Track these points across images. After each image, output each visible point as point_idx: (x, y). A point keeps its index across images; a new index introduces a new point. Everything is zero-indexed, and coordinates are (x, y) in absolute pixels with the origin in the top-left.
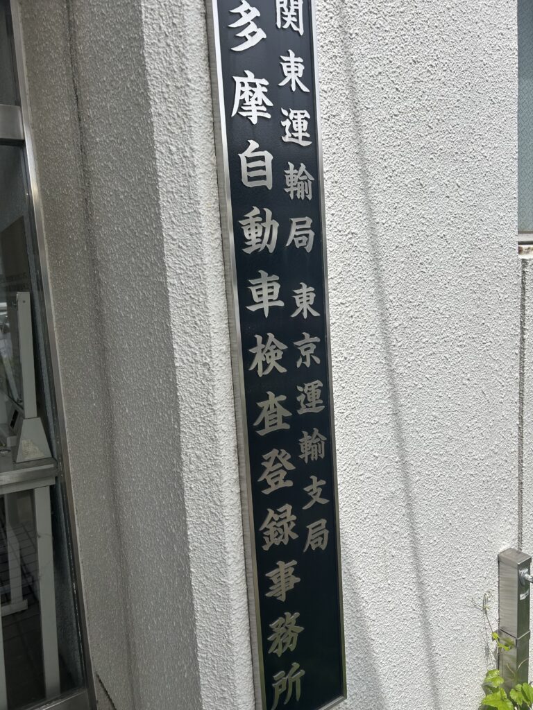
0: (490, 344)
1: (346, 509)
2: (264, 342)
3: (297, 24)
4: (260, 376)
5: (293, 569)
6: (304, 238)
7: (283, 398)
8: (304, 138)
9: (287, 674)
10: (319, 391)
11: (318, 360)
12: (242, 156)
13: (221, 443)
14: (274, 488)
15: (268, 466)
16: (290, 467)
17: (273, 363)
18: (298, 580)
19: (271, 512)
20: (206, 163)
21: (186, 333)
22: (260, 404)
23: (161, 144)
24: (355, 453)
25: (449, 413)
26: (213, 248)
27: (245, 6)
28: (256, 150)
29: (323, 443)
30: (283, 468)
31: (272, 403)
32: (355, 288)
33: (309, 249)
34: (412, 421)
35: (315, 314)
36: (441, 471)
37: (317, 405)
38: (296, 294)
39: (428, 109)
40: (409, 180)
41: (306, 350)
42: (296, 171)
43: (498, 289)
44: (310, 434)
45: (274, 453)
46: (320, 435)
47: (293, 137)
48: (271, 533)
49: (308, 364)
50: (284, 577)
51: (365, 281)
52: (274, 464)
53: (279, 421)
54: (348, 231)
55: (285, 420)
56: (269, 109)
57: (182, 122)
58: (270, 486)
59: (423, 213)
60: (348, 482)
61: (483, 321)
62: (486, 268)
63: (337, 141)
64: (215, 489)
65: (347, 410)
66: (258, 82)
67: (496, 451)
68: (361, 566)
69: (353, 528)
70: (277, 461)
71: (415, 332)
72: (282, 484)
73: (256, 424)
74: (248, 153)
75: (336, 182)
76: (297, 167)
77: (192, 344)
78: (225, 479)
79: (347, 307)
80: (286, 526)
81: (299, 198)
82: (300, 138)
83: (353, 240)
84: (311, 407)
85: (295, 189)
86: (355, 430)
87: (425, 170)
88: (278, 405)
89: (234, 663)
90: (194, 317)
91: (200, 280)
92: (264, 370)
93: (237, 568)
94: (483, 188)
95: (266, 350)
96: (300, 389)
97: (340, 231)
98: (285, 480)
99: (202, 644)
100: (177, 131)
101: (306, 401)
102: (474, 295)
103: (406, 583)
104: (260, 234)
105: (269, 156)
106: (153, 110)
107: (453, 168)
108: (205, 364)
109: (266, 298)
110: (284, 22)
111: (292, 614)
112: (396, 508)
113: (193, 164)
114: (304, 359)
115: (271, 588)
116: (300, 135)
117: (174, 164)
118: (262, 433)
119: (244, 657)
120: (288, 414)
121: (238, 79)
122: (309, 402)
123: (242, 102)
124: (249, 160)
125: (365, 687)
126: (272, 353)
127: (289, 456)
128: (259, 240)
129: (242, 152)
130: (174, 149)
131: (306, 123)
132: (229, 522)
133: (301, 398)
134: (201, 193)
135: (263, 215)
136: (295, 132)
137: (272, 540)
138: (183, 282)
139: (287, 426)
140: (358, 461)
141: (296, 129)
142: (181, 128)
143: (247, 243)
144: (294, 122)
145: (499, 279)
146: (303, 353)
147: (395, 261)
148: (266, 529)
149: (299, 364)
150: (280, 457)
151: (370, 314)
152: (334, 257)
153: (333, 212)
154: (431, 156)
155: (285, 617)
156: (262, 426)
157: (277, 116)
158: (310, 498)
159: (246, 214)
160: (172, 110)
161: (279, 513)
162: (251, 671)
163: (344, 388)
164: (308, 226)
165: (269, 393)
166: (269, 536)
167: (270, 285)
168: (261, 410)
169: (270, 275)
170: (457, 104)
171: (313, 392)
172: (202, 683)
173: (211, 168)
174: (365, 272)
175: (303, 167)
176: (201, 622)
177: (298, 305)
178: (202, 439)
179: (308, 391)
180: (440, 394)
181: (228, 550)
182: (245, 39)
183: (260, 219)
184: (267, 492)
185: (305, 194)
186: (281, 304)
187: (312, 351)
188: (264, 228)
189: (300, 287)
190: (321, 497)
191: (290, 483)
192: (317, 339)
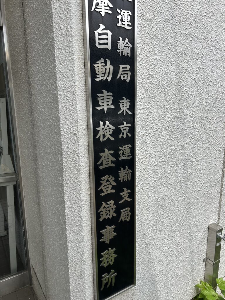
0: (212, 131)
1: (140, 203)
2: (104, 125)
4: (101, 141)
5: (113, 230)
6: (126, 76)
7: (112, 152)
8: (128, 25)
9: (108, 274)
10: (130, 150)
11: (129, 135)
12: (96, 32)
13: (82, 171)
14: (106, 193)
15: (104, 183)
16: (114, 184)
17: (108, 135)
18: (115, 234)
19: (104, 203)
20: (78, 35)
21: (66, 119)
22: (101, 154)
23: (56, 24)
24: (146, 178)
25: (191, 162)
26: (80, 78)
28: (103, 30)
29: (130, 173)
30: (111, 184)
31: (106, 154)
32: (150, 101)
33: (128, 81)
34: (173, 165)
35: (130, 113)
36: (185, 188)
37: (128, 156)
38: (121, 103)
39: (191, 15)
40: (179, 50)
41: (124, 130)
42: (123, 42)
43: (218, 106)
44: (124, 169)
45: (106, 177)
46: (129, 170)
47: (122, 24)
48: (104, 213)
49: (125, 136)
50: (109, 233)
51: (155, 98)
52: (106, 182)
53: (110, 162)
54: (148, 73)
55: (112, 162)
56: (111, 9)
57: (66, 13)
58: (104, 192)
59: (185, 67)
60: (141, 191)
61: (210, 120)
62: (213, 96)
63: (145, 28)
64: (78, 192)
65: (143, 159)
67: (211, 180)
68: (145, 229)
69: (142, 212)
70: (108, 181)
71: (177, 124)
72: (110, 191)
73: (98, 163)
74: (99, 31)
75: (143, 49)
76: (124, 40)
77: (69, 124)
78: (83, 188)
79: (145, 110)
80: (111, 210)
81: (124, 55)
82: (126, 25)
83: (150, 78)
84: (125, 157)
85: (122, 50)
86: (146, 168)
87: (187, 46)
88: (109, 155)
89: (84, 269)
90: (70, 111)
91: (73, 93)
92: (103, 138)
93: (87, 228)
94: (215, 56)
95: (104, 129)
96: (120, 148)
97: (144, 73)
98: (111, 189)
99: (71, 260)
100: (64, 18)
101: (123, 154)
102: (206, 108)
103: (166, 237)
104: (104, 72)
105: (110, 33)
106: (52, 6)
107: (201, 46)
108: (75, 134)
109: (105, 103)
111: (112, 249)
112: (163, 204)
113: (71, 34)
114: (123, 134)
115: (102, 238)
116: (126, 23)
117: (62, 35)
118: (101, 167)
119: (89, 267)
120: (114, 159)
122: (124, 154)
123: (97, 4)
124: (100, 34)
125: (144, 281)
126: (108, 130)
127: (114, 179)
128: (103, 75)
129: (96, 30)
130: (62, 27)
131: (129, 17)
132: (84, 208)
133: (120, 152)
134: (75, 50)
135: (105, 62)
136: (123, 21)
137: (104, 216)
138: (65, 94)
139: (113, 165)
140: (147, 182)
141: (124, 20)
142: (66, 16)
143: (97, 76)
144: (123, 16)
145: (219, 101)
146: (123, 131)
147: (170, 89)
148: (101, 211)
149: (120, 136)
150: (109, 179)
151: (156, 114)
152: (140, 86)
153: (141, 63)
154: (191, 39)
155: (108, 250)
156: (101, 164)
157: (115, 13)
158: (123, 198)
159: (97, 61)
160: (62, 6)
161: (108, 204)
162: (92, 273)
163: (142, 148)
164: (128, 69)
165: (105, 149)
166: (103, 215)
167: (108, 97)
168: (101, 157)
169: (108, 92)
170: (205, 14)
171: (127, 150)
172: (70, 277)
173: (81, 37)
174: (155, 94)
175: (127, 40)
176: (70, 251)
177: (121, 108)
178: (73, 169)
179: (124, 149)
180: (187, 153)
181: (83, 220)
183: (104, 64)
184: (102, 194)
185: (127, 53)
186: (113, 107)
187: (127, 131)
188: (106, 69)
189: (123, 99)
190: (128, 197)
191: (113, 191)
192: (130, 125)
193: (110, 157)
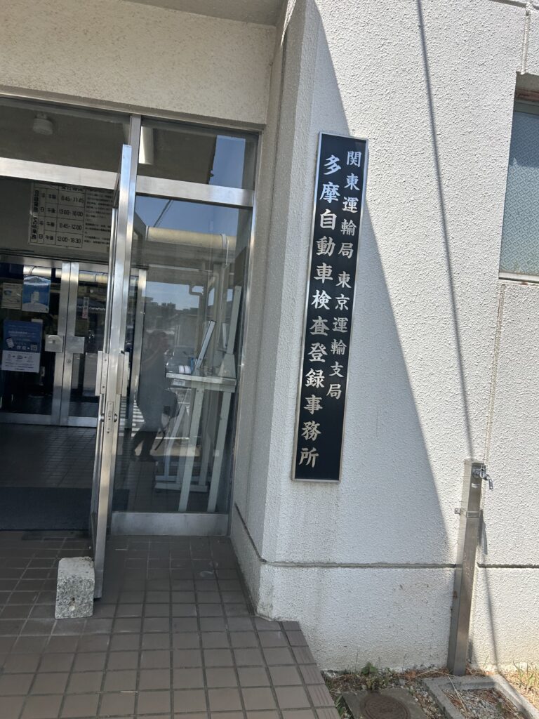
2: (320, 294)
3: (357, 163)
4: (316, 308)
5: (319, 401)
6: (348, 253)
7: (326, 321)
8: (354, 210)
9: (308, 451)
10: (346, 323)
11: (347, 308)
12: (322, 216)
13: (295, 334)
14: (315, 360)
15: (314, 349)
16: (325, 353)
17: (323, 304)
18: (321, 408)
19: (312, 370)
20: (306, 218)
21: (288, 285)
22: (314, 321)
23: (291, 209)
26: (304, 251)
27: (333, 157)
28: (329, 213)
29: (344, 348)
30: (321, 352)
31: (320, 322)
33: (349, 257)
35: (349, 286)
37: (344, 329)
38: (340, 276)
40: (417, 232)
41: (341, 302)
42: (347, 223)
44: (338, 342)
45: (318, 344)
46: (343, 344)
47: (348, 209)
48: (311, 379)
49: (341, 308)
50: (314, 404)
52: (317, 349)
53: (322, 331)
55: (325, 331)
56: (338, 197)
57: (300, 201)
58: (313, 358)
63: (375, 212)
64: (289, 353)
66: (334, 186)
70: (318, 348)
71: (412, 309)
72: (319, 359)
73: (311, 328)
74: (325, 214)
75: (371, 230)
76: (348, 221)
77: (290, 290)
78: (294, 350)
79: (370, 288)
80: (319, 380)
81: (347, 234)
84: (340, 329)
85: (346, 230)
88: (323, 323)
89: (286, 435)
90: (292, 279)
91: (297, 263)
92: (318, 306)
93: (293, 391)
95: (320, 297)
96: (335, 319)
98: (321, 358)
99: (274, 424)
100: (298, 205)
104: (325, 248)
105: (334, 216)
106: (290, 196)
108: (293, 299)
109: (324, 275)
110: (350, 162)
111: (316, 423)
113: (301, 217)
114: (340, 306)
115: (307, 405)
116: (352, 208)
117: (294, 217)
118: (313, 333)
120: (328, 329)
121: (325, 185)
122: (339, 327)
123: (325, 194)
124: (325, 217)
126: (323, 299)
127: (325, 348)
128: (325, 250)
129: (322, 214)
130: (295, 211)
131: (356, 203)
132: (293, 369)
133: (335, 324)
134: (303, 229)
135: (328, 240)
137: (311, 383)
138: (290, 264)
139: (326, 334)
141: (350, 206)
143: (319, 251)
144: (350, 202)
146: (339, 303)
148: (308, 377)
149: (336, 308)
150: (321, 347)
152: (365, 263)
153: (368, 243)
155: (312, 422)
156: (313, 330)
157: (341, 199)
158: (333, 372)
159: (320, 239)
160: (297, 196)
161: (316, 373)
162: (293, 443)
163: (362, 327)
164: (350, 247)
165: (319, 317)
166: (309, 381)
167: (327, 270)
168: (314, 323)
169: (327, 265)
171: (342, 322)
172: (271, 442)
173: (309, 220)
175: (351, 222)
176: (275, 414)
177: (340, 281)
178: (287, 331)
179: (340, 321)
181: (291, 382)
182: (331, 170)
183: (326, 241)
184: (311, 360)
185: (351, 233)
186: (331, 279)
187: (344, 303)
188: (328, 246)
189: (343, 273)
190: (339, 373)
191: (323, 361)
192: (348, 299)
193: (323, 325)
